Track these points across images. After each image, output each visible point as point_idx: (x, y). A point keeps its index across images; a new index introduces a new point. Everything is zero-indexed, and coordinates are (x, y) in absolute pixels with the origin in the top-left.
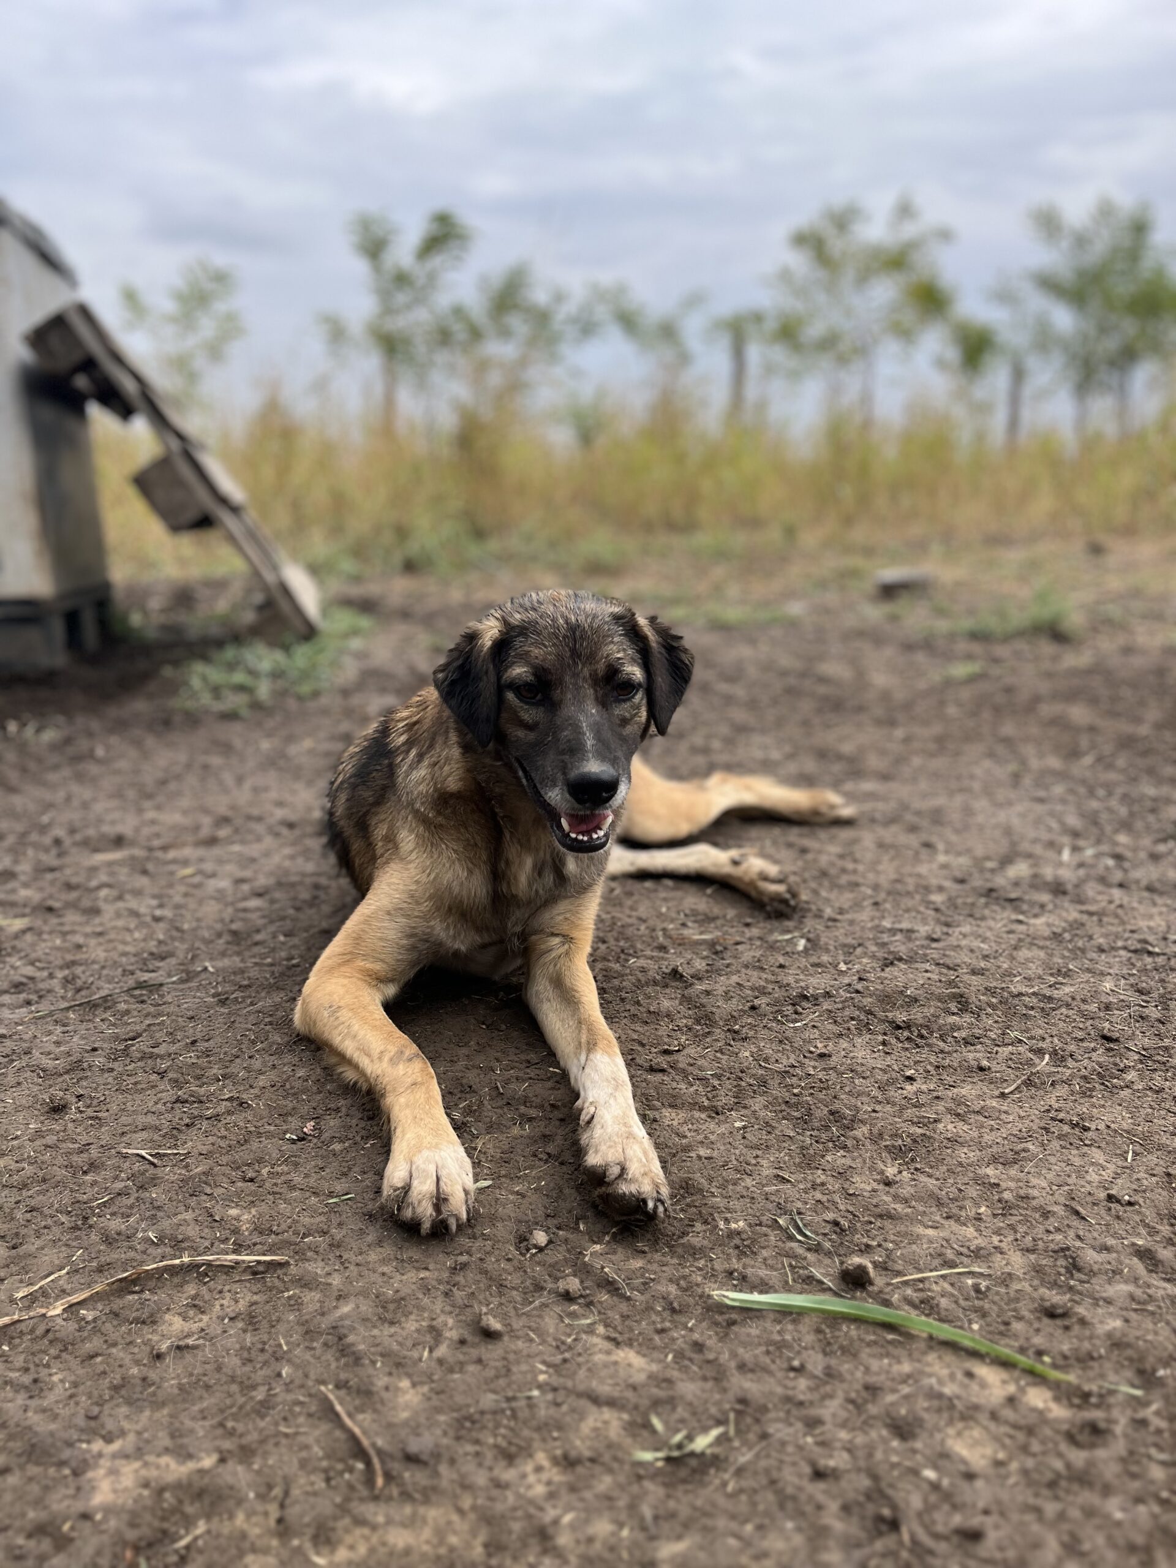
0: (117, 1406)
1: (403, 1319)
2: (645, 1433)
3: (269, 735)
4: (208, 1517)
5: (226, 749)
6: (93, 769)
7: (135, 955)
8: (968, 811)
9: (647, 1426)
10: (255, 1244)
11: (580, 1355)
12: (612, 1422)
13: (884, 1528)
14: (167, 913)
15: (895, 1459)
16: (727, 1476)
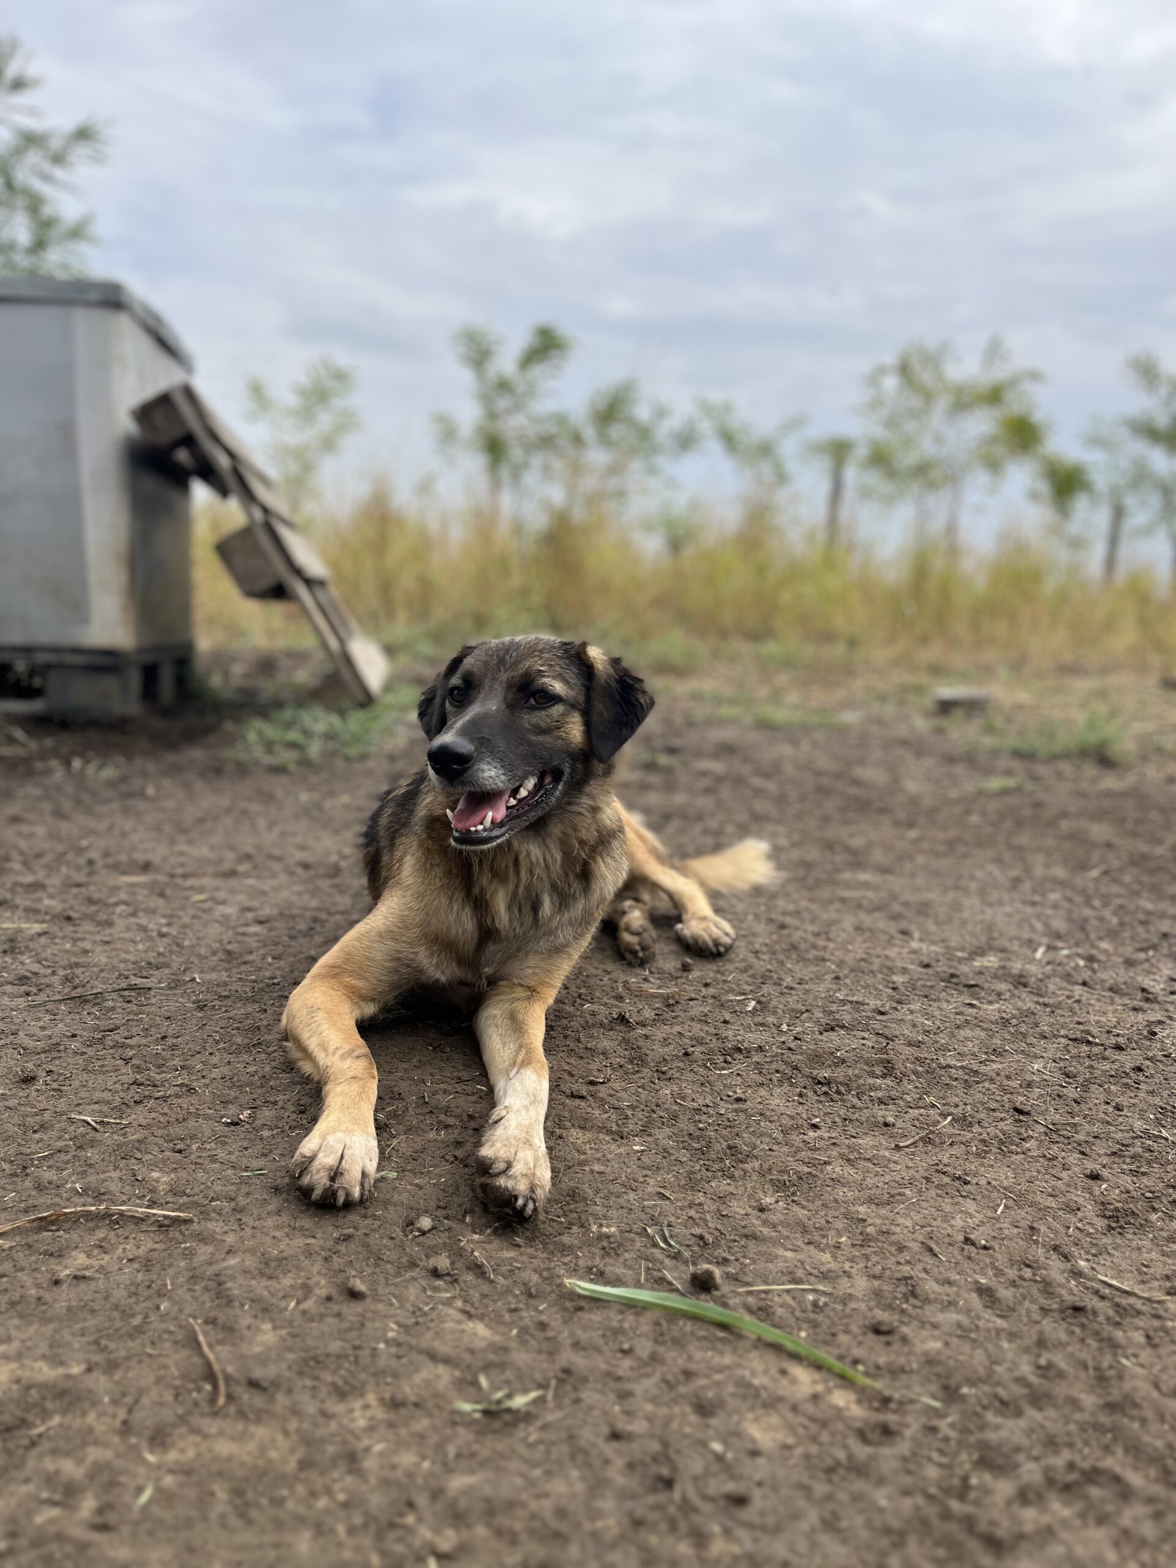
0: (11, 1318)
1: (281, 1276)
2: (472, 1390)
3: (312, 788)
4: (64, 1412)
5: (268, 798)
6: (140, 804)
7: (133, 963)
8: (957, 907)
9: (475, 1383)
10: (167, 1203)
11: (432, 1320)
12: (444, 1376)
13: (660, 1485)
14: (173, 931)
15: (688, 1430)
16: (531, 1429)
